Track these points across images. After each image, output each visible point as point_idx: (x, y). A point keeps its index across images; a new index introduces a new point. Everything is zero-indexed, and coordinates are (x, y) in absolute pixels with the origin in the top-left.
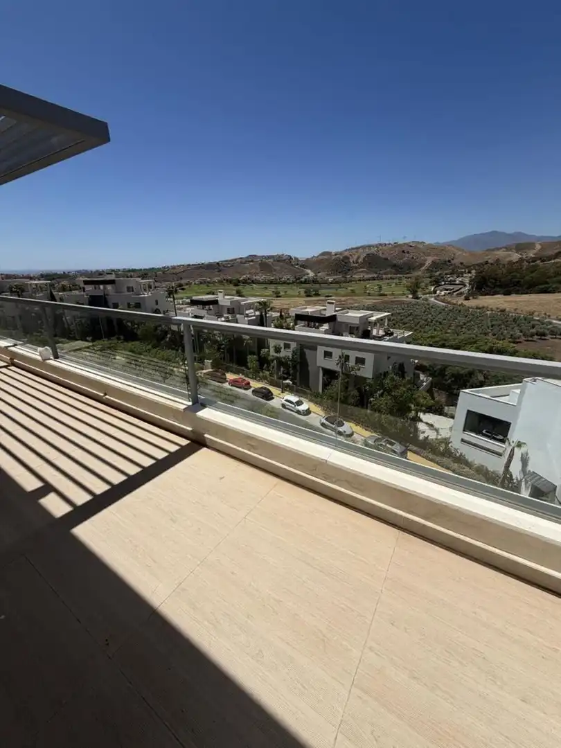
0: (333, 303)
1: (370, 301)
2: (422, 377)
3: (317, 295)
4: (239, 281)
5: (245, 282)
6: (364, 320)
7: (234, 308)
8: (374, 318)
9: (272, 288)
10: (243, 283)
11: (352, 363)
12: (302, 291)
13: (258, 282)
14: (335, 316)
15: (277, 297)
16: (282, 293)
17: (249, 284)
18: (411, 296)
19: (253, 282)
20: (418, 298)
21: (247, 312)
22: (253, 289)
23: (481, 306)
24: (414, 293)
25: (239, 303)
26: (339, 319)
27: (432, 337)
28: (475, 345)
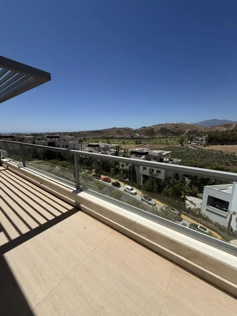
0: (147, 147)
1: (162, 147)
2: (187, 180)
3: (140, 143)
4: (109, 138)
5: (111, 138)
6: (160, 154)
7: (105, 149)
8: (164, 154)
9: (122, 141)
10: (110, 138)
11: (155, 172)
12: (134, 142)
13: (116, 138)
14: (148, 152)
15: (124, 144)
16: (126, 143)
17: (112, 139)
18: (180, 145)
19: (114, 138)
20: (183, 146)
21: (111, 150)
22: (114, 141)
23: (211, 149)
24: (181, 143)
25: (108, 146)
26: (149, 154)
27: (190, 162)
28: (210, 166)
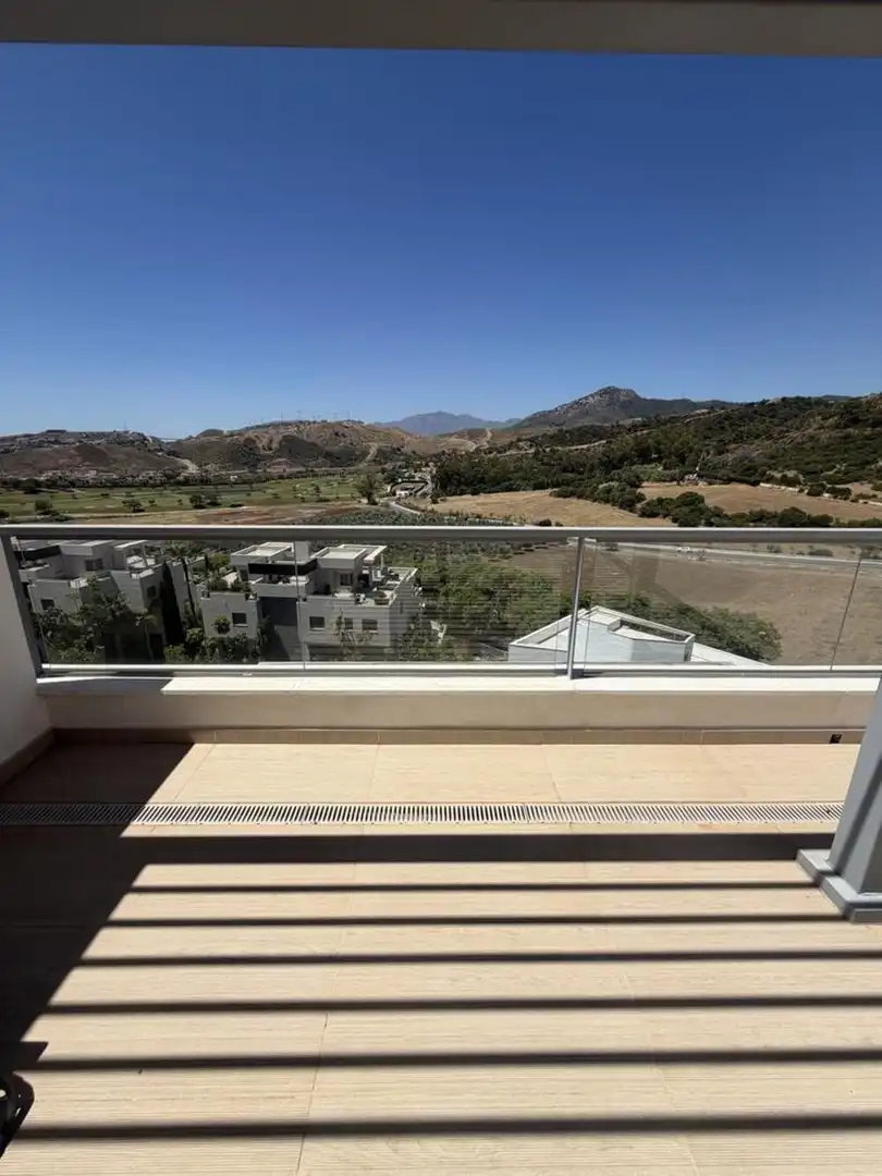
1: (308, 513)
2: (435, 625)
3: (214, 504)
4: (38, 484)
5: (52, 484)
6: (360, 561)
8: (370, 558)
9: (118, 497)
10: (48, 487)
11: (358, 627)
12: (186, 499)
13: (85, 485)
14: (315, 560)
15: (134, 511)
16: (145, 504)
17: (64, 488)
18: (365, 501)
19: (73, 484)
20: (375, 504)
21: (130, 560)
22: (74, 497)
23: (454, 511)
24: (369, 496)
25: (112, 547)
26: (322, 565)
28: (483, 573)
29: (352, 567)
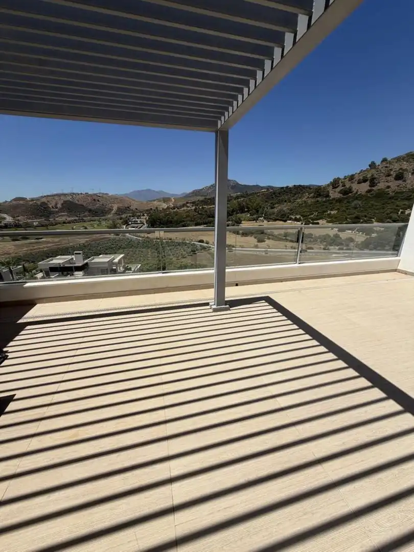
0: (80, 254)
6: (111, 263)
8: (116, 260)
14: (87, 263)
26: (90, 265)
27: (147, 264)
29: (106, 265)
